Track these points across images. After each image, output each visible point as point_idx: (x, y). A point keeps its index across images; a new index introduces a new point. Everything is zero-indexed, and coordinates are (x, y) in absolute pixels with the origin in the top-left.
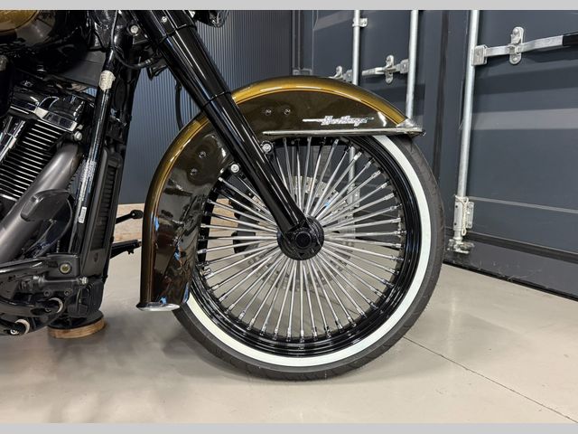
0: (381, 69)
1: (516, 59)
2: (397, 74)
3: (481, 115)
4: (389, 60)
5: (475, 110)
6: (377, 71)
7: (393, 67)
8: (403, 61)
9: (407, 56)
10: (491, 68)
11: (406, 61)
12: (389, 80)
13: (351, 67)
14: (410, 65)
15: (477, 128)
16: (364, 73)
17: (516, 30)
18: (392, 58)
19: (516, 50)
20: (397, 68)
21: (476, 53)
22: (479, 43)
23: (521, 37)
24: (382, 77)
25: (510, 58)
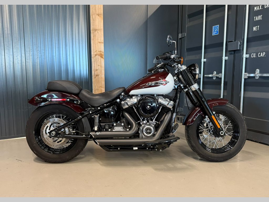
0: (211, 75)
1: (257, 78)
2: (217, 77)
3: (246, 92)
4: (215, 73)
5: (244, 91)
6: (210, 76)
7: (216, 75)
8: (220, 74)
9: (221, 73)
10: (249, 79)
11: (221, 74)
14: (222, 75)
15: (245, 96)
16: (205, 76)
17: (257, 70)
18: (215, 72)
19: (257, 76)
20: (218, 76)
21: (244, 75)
22: (245, 72)
23: (259, 72)
25: (255, 77)
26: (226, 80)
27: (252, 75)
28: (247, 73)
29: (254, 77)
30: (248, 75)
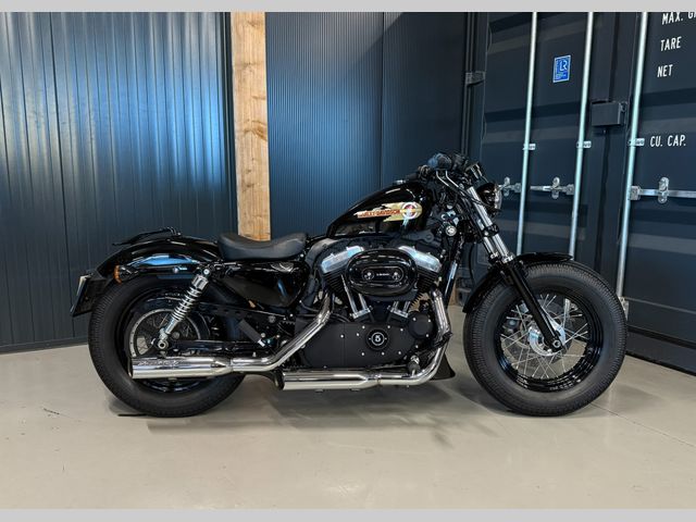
0: (548, 187)
1: (663, 200)
3: (634, 235)
4: (556, 182)
5: (630, 229)
6: (545, 188)
7: (560, 188)
8: (569, 186)
9: (573, 182)
10: (643, 203)
11: (572, 186)
12: (555, 196)
13: (520, 181)
14: (576, 190)
15: (632, 245)
16: (532, 188)
17: (664, 179)
18: (558, 180)
19: (663, 194)
20: (564, 189)
21: (631, 191)
22: (633, 184)
23: (667, 186)
24: (549, 193)
25: (659, 199)
27: (650, 192)
28: (637, 187)
29: (655, 198)
30: (639, 191)
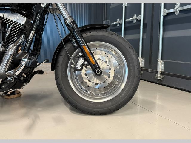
2: (137, 20)
4: (135, 16)
9: (140, 14)
10: (169, 17)
11: (140, 16)
13: (122, 19)
15: (164, 36)
16: (126, 20)
19: (177, 10)
20: (137, 18)
23: (179, 6)
24: (132, 21)
25: (176, 13)
26: (146, 22)
27: (172, 11)
28: (166, 9)
29: (174, 12)
30: (167, 11)
